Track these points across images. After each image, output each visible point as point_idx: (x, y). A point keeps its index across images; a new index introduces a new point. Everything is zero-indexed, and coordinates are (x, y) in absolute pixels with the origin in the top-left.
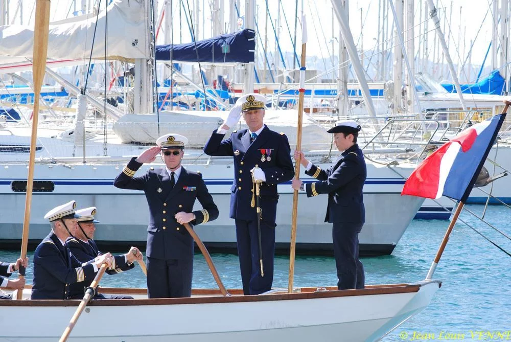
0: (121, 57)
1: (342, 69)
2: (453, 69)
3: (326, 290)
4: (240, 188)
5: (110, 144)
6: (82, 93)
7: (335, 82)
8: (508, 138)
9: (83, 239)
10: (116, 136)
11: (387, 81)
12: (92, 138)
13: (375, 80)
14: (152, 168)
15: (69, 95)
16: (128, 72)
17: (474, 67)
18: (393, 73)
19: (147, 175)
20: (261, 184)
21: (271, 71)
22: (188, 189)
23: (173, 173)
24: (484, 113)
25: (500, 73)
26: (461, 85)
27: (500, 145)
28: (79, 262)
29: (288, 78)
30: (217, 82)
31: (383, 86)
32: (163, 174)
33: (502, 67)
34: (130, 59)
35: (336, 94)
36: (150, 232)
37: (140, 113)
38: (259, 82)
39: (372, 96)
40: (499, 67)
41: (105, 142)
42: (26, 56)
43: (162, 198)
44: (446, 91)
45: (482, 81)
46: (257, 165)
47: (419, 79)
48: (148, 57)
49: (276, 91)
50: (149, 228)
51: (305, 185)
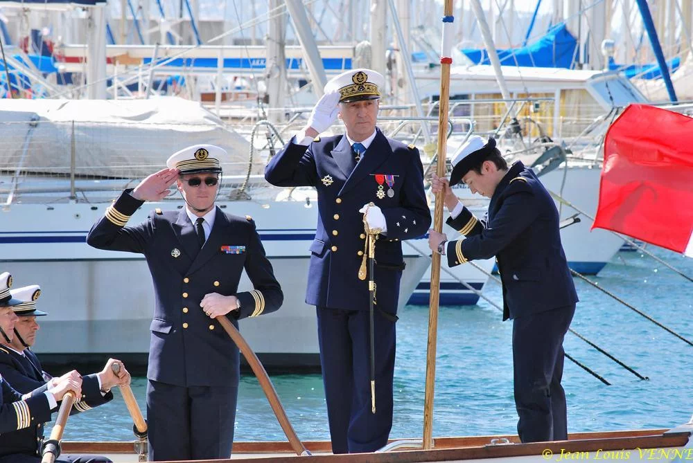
1: (275, 19)
2: (483, 21)
3: (508, 443)
4: (334, 249)
7: (260, 42)
8: (584, 150)
9: (16, 346)
11: (359, 42)
13: (337, 41)
14: (158, 210)
17: (520, 16)
18: (370, 27)
19: (149, 224)
21: (137, 22)
22: (230, 250)
23: (200, 220)
24: (541, 103)
25: (569, 28)
26: (498, 51)
27: (571, 164)
28: (16, 393)
29: (169, 35)
30: (30, 41)
31: (351, 52)
32: (181, 222)
33: (571, 18)
35: (264, 67)
36: (156, 333)
38: (113, 42)
39: (327, 71)
40: (566, 16)
43: (182, 267)
44: (469, 62)
45: (534, 44)
46: (372, 203)
47: (418, 39)
49: (147, 60)
50: (155, 324)
51: (446, 244)
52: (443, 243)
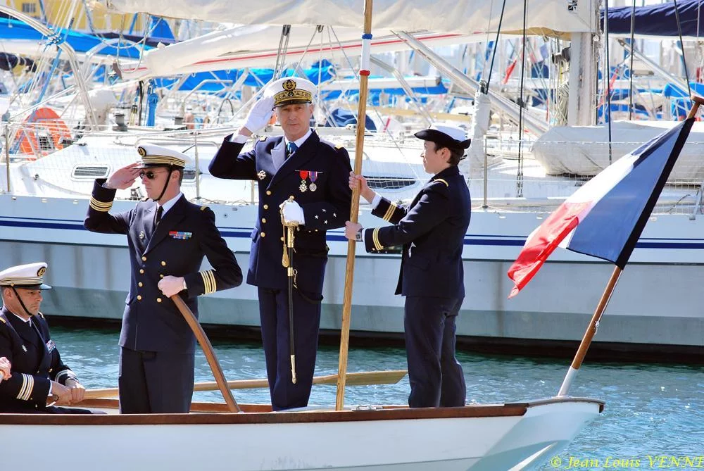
0: (547, 30)
4: (263, 234)
5: (527, 178)
6: (482, 90)
10: (537, 162)
12: (496, 166)
15: (449, 92)
16: (560, 56)
20: (298, 229)
22: (178, 235)
30: (703, 70)
34: (563, 33)
37: (577, 124)
41: (519, 174)
42: (392, 29)
46: (292, 197)
48: (594, 29)
51: (364, 232)
52: (361, 230)
